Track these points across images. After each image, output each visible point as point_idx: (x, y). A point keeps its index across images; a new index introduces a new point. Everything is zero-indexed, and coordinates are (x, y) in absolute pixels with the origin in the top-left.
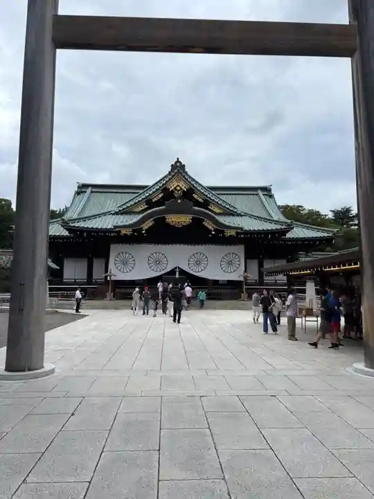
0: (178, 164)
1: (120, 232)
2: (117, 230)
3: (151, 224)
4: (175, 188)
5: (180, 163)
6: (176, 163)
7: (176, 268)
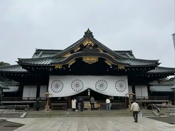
0: (89, 32)
1: (54, 67)
2: (53, 65)
3: (74, 62)
4: (87, 45)
5: (90, 31)
6: (87, 31)
7: (88, 89)
